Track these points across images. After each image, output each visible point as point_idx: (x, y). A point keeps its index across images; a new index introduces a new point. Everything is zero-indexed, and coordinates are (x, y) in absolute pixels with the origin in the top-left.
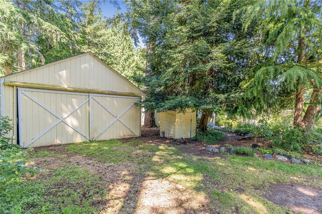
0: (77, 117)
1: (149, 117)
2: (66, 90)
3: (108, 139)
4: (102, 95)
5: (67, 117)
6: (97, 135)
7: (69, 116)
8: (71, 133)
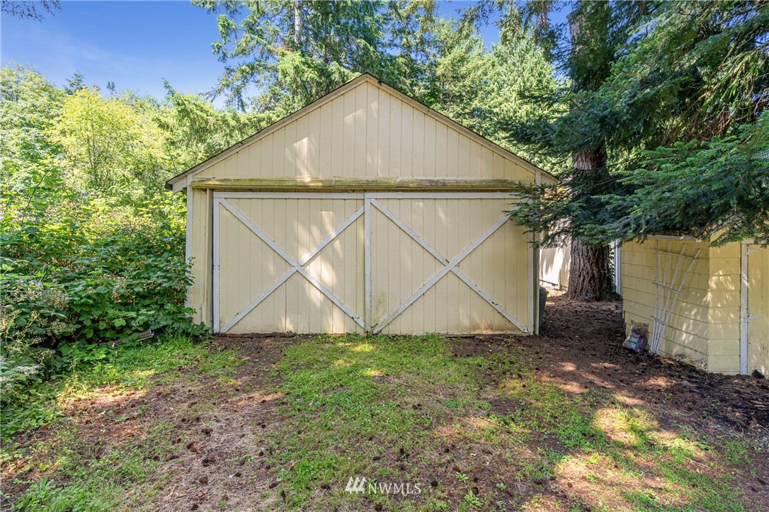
0: (334, 263)
1: (588, 266)
2: (305, 189)
3: (421, 333)
4: (400, 195)
5: (310, 261)
6: (385, 316)
7: (313, 258)
8: (318, 304)
